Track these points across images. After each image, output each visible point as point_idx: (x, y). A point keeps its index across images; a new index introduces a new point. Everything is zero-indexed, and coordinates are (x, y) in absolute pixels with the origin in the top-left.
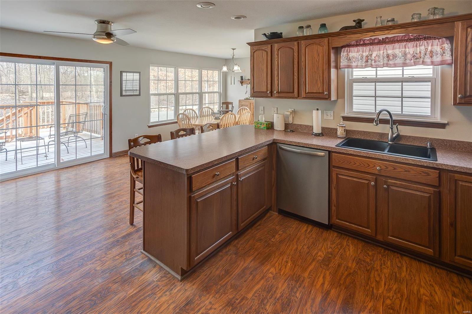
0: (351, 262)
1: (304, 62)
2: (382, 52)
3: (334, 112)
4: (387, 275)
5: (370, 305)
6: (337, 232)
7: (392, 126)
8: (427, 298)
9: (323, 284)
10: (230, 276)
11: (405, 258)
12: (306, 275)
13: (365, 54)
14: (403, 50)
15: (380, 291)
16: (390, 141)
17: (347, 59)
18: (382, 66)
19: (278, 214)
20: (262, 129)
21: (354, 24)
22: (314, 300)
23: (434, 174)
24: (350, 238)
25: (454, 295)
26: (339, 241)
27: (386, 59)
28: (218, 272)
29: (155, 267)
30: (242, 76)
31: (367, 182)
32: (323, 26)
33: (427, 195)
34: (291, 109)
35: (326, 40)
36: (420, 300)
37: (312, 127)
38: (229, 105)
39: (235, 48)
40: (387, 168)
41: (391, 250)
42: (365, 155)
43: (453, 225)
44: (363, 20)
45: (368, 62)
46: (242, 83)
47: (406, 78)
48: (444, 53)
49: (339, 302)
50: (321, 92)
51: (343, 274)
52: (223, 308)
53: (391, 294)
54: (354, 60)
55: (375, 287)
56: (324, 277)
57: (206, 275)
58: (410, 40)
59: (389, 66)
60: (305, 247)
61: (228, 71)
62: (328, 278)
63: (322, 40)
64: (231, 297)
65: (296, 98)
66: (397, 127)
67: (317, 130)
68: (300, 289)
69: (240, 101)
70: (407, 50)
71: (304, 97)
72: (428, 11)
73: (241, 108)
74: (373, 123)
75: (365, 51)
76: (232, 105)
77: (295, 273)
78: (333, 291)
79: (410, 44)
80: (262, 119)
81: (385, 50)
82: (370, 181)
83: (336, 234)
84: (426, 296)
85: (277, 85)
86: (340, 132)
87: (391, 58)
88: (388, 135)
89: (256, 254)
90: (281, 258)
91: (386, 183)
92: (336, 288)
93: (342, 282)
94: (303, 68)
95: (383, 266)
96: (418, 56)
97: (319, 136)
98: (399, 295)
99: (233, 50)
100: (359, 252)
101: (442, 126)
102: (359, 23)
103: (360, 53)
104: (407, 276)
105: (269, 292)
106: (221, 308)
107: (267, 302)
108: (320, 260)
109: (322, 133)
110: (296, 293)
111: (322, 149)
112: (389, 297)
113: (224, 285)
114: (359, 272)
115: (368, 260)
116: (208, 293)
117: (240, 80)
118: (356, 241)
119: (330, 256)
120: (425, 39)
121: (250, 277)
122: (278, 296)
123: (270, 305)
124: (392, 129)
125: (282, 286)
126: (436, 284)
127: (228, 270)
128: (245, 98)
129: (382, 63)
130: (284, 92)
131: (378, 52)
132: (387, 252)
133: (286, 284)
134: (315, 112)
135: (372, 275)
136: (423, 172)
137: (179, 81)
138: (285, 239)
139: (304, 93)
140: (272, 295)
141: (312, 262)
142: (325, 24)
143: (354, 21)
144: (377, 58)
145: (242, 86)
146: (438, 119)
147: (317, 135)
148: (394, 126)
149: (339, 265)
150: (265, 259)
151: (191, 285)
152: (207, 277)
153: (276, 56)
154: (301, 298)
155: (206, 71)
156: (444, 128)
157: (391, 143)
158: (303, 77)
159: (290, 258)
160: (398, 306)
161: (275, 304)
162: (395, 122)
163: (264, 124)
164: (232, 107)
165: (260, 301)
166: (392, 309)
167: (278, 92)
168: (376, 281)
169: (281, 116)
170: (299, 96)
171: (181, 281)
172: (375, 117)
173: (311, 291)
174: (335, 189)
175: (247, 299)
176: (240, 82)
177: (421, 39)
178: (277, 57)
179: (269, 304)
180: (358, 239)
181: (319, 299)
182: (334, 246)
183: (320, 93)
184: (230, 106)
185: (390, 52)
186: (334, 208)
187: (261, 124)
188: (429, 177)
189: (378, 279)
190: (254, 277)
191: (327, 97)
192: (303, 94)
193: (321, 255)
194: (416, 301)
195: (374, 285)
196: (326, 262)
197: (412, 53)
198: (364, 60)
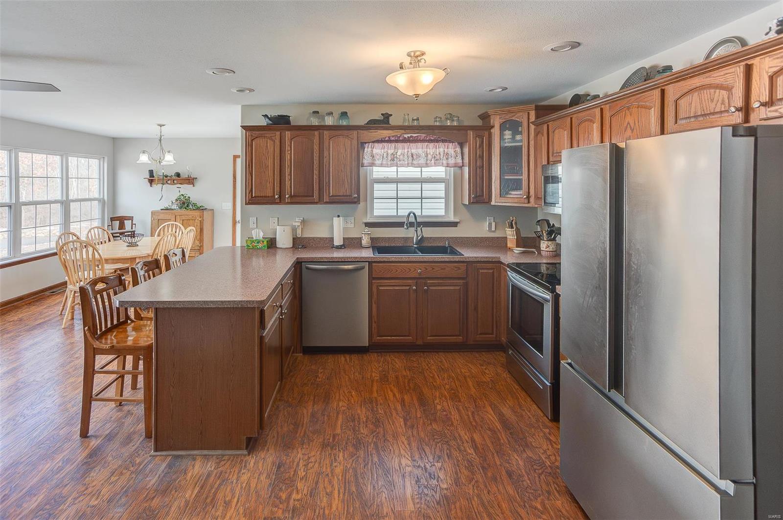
0: (404, 372)
1: (328, 157)
2: (406, 151)
3: (355, 218)
4: (436, 370)
5: (438, 394)
6: (376, 352)
7: (417, 229)
8: (468, 374)
9: (394, 395)
10: (303, 426)
11: (440, 354)
12: (375, 395)
13: (390, 152)
14: (426, 150)
15: (438, 383)
16: (415, 245)
17: (371, 156)
18: (406, 166)
19: (303, 354)
20: (260, 249)
21: (382, 118)
22: (395, 409)
23: (463, 267)
24: (391, 354)
25: (482, 365)
26: (383, 359)
27: (410, 158)
28: (285, 429)
29: (194, 459)
30: (152, 170)
31: (408, 288)
32: (344, 114)
33: (458, 288)
34: (299, 218)
35: (355, 132)
36: (465, 377)
37: (332, 239)
38: (125, 221)
39: (164, 124)
40: (427, 269)
41: (428, 352)
42: (406, 260)
43: (476, 309)
44: (391, 115)
45: (394, 161)
46: (151, 182)
47: (424, 179)
48: (457, 156)
49: (415, 401)
50: (348, 194)
51: (404, 382)
52: (321, 452)
53: (446, 381)
54: (378, 157)
55: (433, 381)
56: (391, 391)
57: (274, 437)
58: (430, 141)
59: (413, 165)
60: (357, 374)
61: (150, 162)
62: (395, 390)
63: (351, 132)
64: (321, 440)
65: (316, 203)
66: (421, 229)
67: (338, 242)
68: (379, 407)
69: (153, 213)
70: (428, 150)
71: (327, 202)
72: (445, 115)
73: (164, 225)
74: (404, 227)
75: (390, 148)
76: (132, 221)
77: (364, 398)
78: (406, 397)
79: (431, 145)
80: (258, 234)
81: (410, 149)
82: (410, 286)
83: (376, 355)
84: (467, 373)
85: (289, 187)
86: (365, 241)
87: (415, 157)
88: (413, 239)
89: (312, 398)
90: (341, 392)
91: (426, 284)
92: (407, 394)
93: (407, 388)
94: (326, 165)
95: (429, 365)
96: (438, 157)
97: (341, 248)
98: (451, 380)
99: (161, 126)
100: (405, 362)
101: (454, 224)
102: (387, 117)
103: (385, 150)
104: (449, 365)
105: (353, 421)
106: (319, 452)
107: (359, 428)
108: (378, 379)
109: (343, 245)
110: (377, 410)
111: (361, 260)
112: (446, 384)
113: (304, 435)
114: (415, 375)
115: (415, 365)
116: (293, 449)
117: (148, 177)
118: (396, 354)
119: (384, 373)
120: (444, 141)
121: (324, 418)
122: (365, 419)
123: (363, 429)
124: (416, 231)
125: (361, 411)
126: (468, 363)
127: (295, 422)
128: (163, 208)
129: (406, 163)
130: (298, 196)
131: (402, 150)
132: (425, 353)
133: (364, 409)
134: (336, 220)
135: (426, 375)
136: (455, 267)
137: (20, 178)
138: (331, 374)
139: (328, 197)
140: (359, 421)
141: (372, 384)
142: (347, 113)
143: (382, 114)
144: (401, 157)
145: (151, 186)
146: (451, 218)
147: (339, 248)
148: (418, 228)
149: (397, 377)
150: (327, 398)
151: (265, 452)
152: (278, 438)
153: (287, 148)
154: (385, 412)
155: (75, 159)
156: (457, 226)
157: (416, 246)
158: (326, 177)
159: (350, 388)
160: (455, 386)
161: (366, 426)
162: (419, 224)
163: (263, 242)
164: (132, 224)
165: (352, 431)
166: (452, 389)
167: (291, 196)
168: (431, 377)
169: (288, 229)
170: (320, 201)
171: (249, 454)
172: (405, 220)
173: (389, 404)
174: (375, 303)
175: (338, 435)
176: (149, 180)
177: (440, 140)
178: (289, 149)
179: (361, 429)
180: (398, 352)
181: (399, 408)
182: (381, 364)
183: (347, 196)
184: (128, 224)
185: (414, 151)
186: (374, 325)
187: (258, 243)
188: (460, 270)
189: (432, 375)
190: (329, 416)
191: (356, 200)
192: (326, 199)
193: (376, 376)
194: (463, 378)
195: (431, 380)
196: (384, 379)
197: (432, 154)
198: (390, 158)
